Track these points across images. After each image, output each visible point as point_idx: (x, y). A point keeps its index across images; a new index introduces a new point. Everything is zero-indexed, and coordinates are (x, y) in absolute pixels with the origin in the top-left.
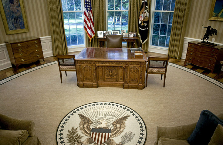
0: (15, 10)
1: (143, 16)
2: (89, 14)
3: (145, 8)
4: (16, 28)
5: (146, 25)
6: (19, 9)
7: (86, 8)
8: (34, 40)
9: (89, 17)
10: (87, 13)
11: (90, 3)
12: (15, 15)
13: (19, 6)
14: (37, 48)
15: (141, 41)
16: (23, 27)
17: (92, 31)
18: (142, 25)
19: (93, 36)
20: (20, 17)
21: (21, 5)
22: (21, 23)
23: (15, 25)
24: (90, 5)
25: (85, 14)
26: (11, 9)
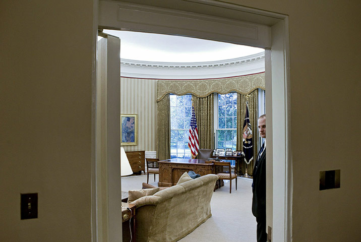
0: (129, 126)
1: (247, 133)
2: (193, 131)
3: (248, 125)
4: (127, 141)
5: (249, 142)
6: (133, 125)
7: (191, 126)
8: (139, 152)
9: (193, 135)
10: (191, 130)
11: (196, 121)
12: (129, 130)
13: (134, 123)
14: (140, 160)
15: (245, 160)
16: (133, 141)
17: (196, 149)
18: (246, 142)
19: (197, 153)
20: (133, 132)
21: (136, 122)
22: (132, 137)
23: (127, 138)
24: (196, 124)
25: (190, 131)
26: (127, 125)
